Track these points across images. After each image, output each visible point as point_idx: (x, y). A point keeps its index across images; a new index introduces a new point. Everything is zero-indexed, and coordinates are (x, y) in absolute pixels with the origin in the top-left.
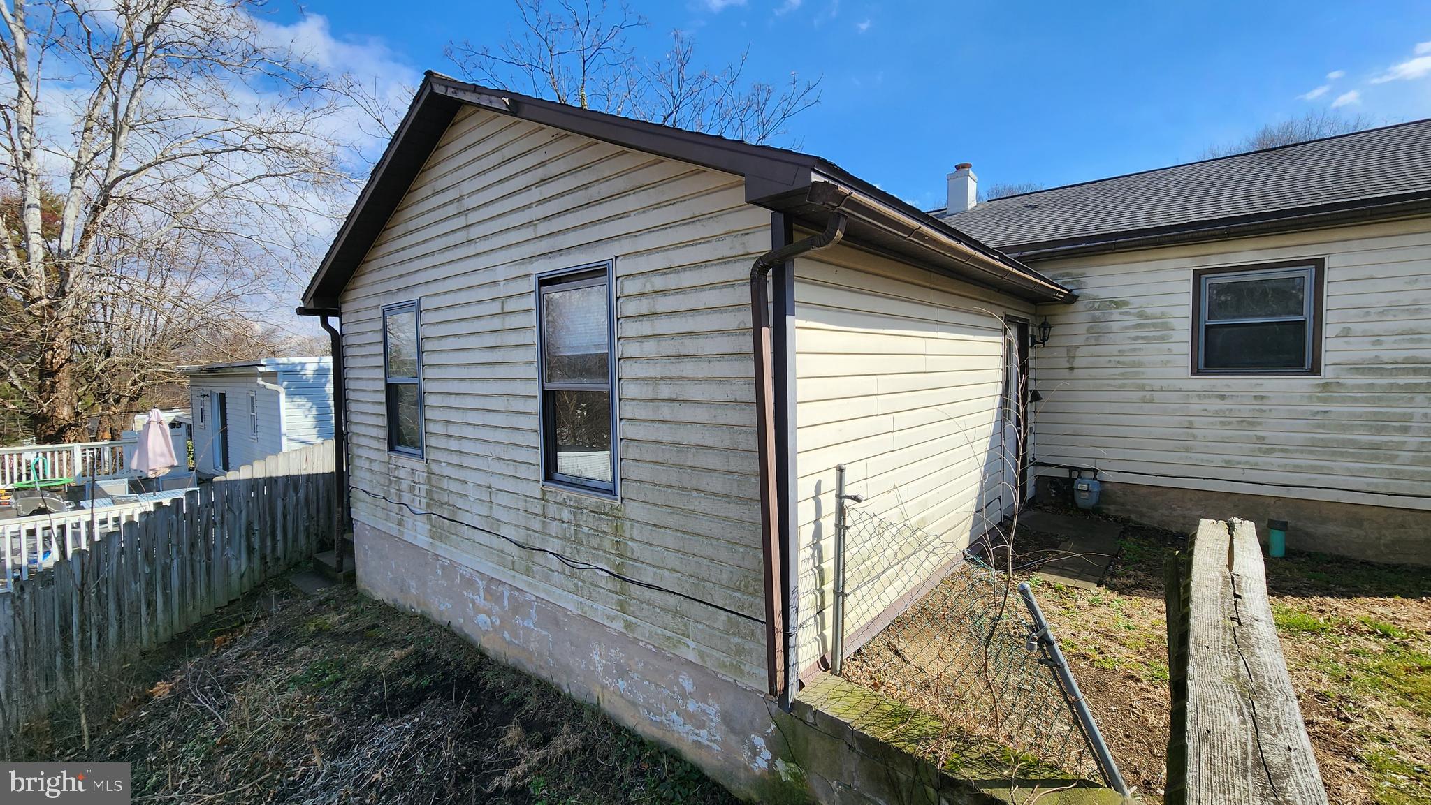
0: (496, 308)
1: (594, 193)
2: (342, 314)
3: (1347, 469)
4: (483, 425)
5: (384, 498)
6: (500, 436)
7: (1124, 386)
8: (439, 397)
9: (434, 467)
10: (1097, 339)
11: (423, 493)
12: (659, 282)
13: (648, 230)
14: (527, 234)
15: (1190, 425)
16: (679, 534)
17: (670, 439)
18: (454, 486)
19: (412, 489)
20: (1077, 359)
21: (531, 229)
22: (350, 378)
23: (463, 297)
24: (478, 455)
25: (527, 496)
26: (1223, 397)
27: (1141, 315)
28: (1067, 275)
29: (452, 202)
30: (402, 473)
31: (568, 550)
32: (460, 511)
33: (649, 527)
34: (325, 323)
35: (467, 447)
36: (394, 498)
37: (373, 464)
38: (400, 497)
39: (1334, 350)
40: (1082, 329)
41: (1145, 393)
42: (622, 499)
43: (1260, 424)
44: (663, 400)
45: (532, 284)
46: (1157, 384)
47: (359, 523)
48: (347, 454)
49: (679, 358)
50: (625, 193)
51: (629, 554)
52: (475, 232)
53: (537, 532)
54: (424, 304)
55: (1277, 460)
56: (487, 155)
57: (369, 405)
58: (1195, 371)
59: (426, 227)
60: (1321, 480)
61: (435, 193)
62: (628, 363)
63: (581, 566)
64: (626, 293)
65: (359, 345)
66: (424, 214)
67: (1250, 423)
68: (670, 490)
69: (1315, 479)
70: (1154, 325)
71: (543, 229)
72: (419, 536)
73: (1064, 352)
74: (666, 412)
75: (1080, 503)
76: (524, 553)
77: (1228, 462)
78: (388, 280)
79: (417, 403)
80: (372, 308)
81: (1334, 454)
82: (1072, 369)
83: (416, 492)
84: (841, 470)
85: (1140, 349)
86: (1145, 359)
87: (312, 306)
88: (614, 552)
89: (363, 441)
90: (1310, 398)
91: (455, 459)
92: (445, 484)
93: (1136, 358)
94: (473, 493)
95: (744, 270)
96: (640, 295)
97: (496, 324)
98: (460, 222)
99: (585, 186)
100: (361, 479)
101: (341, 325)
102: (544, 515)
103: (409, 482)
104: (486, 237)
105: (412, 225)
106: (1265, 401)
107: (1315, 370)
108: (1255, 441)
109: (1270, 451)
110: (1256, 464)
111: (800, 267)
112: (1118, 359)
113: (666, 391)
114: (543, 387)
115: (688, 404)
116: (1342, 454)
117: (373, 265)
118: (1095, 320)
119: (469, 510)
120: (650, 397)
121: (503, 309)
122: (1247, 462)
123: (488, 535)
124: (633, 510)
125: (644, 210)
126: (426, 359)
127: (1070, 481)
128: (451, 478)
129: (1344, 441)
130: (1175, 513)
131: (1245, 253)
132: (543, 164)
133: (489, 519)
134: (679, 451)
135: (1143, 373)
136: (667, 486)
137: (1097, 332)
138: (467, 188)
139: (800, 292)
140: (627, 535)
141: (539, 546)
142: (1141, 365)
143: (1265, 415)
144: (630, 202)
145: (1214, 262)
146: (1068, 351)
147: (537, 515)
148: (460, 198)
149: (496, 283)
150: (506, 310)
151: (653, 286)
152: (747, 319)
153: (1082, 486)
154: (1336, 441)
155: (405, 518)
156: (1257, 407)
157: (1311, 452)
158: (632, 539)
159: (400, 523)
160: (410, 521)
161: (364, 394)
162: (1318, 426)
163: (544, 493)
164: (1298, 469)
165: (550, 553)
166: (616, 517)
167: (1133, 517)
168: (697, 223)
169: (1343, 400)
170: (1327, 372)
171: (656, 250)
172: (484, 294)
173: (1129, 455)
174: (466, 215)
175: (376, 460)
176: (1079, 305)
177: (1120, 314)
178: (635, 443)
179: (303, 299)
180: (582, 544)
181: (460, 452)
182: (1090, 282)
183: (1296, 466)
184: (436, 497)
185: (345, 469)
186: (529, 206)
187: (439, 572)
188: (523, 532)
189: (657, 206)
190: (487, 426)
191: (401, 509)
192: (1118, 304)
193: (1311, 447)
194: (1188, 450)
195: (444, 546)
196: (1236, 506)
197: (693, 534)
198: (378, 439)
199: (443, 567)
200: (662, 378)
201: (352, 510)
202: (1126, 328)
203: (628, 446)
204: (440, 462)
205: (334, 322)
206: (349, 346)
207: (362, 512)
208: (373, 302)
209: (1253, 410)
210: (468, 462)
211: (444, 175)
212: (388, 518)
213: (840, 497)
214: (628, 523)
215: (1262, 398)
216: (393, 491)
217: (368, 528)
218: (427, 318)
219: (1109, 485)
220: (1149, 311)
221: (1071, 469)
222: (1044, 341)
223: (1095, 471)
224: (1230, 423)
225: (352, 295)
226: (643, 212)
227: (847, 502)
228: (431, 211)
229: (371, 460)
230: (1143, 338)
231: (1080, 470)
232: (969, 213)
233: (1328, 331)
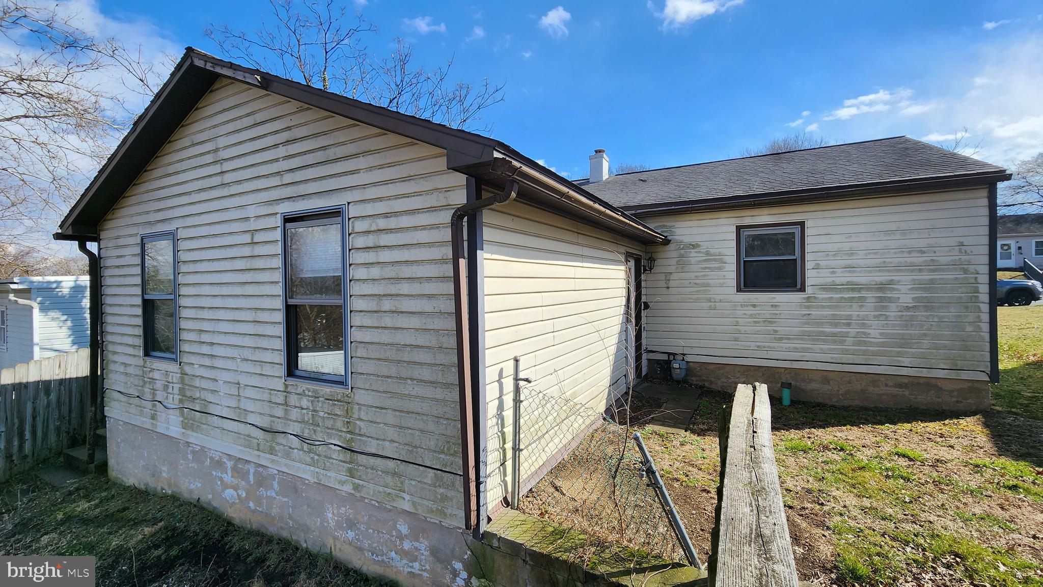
0: (247, 238)
1: (331, 153)
2: (101, 240)
3: (821, 349)
4: (233, 333)
5: (138, 397)
6: (248, 342)
7: (698, 299)
8: (193, 311)
9: (188, 369)
10: (683, 268)
11: (176, 391)
12: (382, 223)
13: (374, 184)
14: (275, 181)
15: (737, 324)
16: (397, 413)
17: (390, 341)
18: (205, 384)
19: (166, 388)
20: (671, 281)
21: (278, 178)
22: (107, 295)
23: (217, 229)
24: (228, 358)
25: (271, 390)
26: (754, 306)
27: (708, 254)
28: (664, 226)
29: (209, 152)
30: (156, 375)
31: (306, 431)
32: (211, 404)
33: (374, 409)
34: (83, 248)
35: (217, 351)
36: (148, 396)
37: (128, 368)
38: (154, 395)
39: (812, 277)
40: (674, 262)
41: (710, 304)
42: (352, 388)
43: (775, 322)
44: (385, 312)
45: (278, 221)
46: (718, 298)
47: (112, 420)
48: (102, 360)
49: (398, 280)
50: (356, 155)
51: (357, 431)
52: (228, 178)
53: (279, 418)
54: (181, 234)
55: (785, 345)
56: (241, 118)
57: (126, 318)
58: (739, 290)
59: (184, 171)
60: (809, 356)
61: (194, 145)
62: (358, 283)
63: (317, 443)
64: (356, 230)
65: (118, 267)
66: (182, 160)
67: (770, 322)
68: (390, 380)
69: (805, 356)
70: (715, 260)
71: (288, 178)
72: (171, 427)
73: (662, 277)
74: (388, 321)
75: (675, 376)
76: (269, 436)
77: (758, 347)
78: (148, 213)
79: (173, 315)
80: (131, 236)
81: (814, 340)
82: (668, 288)
83: (170, 390)
84: (517, 361)
85: (707, 275)
86: (711, 282)
87: (70, 232)
88: (345, 430)
89: (119, 349)
90: (800, 305)
91: (207, 362)
92: (197, 383)
93: (705, 281)
94: (223, 389)
95: (446, 217)
96: (368, 232)
97: (247, 251)
98: (217, 169)
99: (324, 148)
100: (115, 381)
101: (100, 249)
102: (286, 404)
103: (163, 382)
104: (239, 182)
105: (171, 169)
106: (777, 308)
107: (802, 289)
108: (772, 333)
109: (781, 339)
110: (774, 348)
111: (487, 216)
112: (695, 281)
113: (387, 305)
114: (286, 302)
115: (405, 314)
116: (818, 340)
117: (133, 200)
118: (682, 256)
119: (219, 403)
120: (375, 309)
121: (252, 239)
122: (768, 347)
123: (236, 423)
124: (361, 397)
125: (371, 169)
126: (181, 279)
127: (668, 362)
128: (203, 377)
129: (819, 332)
130: (730, 381)
131: (764, 217)
132: (289, 128)
133: (237, 410)
134: (397, 350)
135: (710, 291)
136: (388, 377)
137: (682, 263)
138: (221, 142)
139: (487, 234)
140: (356, 416)
141: (281, 429)
142: (708, 285)
143: (777, 316)
144: (361, 163)
145: (747, 221)
146: (666, 276)
147: (279, 404)
148: (217, 150)
149: (247, 219)
150: (255, 241)
151: (377, 226)
152: (448, 252)
153: (676, 366)
154: (814, 332)
155: (158, 413)
156: (773, 312)
157: (802, 339)
158: (360, 419)
159: (153, 417)
160: (164, 415)
161: (121, 308)
162: (805, 323)
163: (286, 386)
164: (796, 350)
165: (291, 434)
166: (347, 402)
167: (706, 384)
168: (412, 181)
169: (818, 307)
170: (809, 290)
171: (380, 199)
172: (236, 227)
173: (703, 343)
174: (221, 164)
175: (131, 365)
176: (672, 246)
177: (696, 252)
178: (363, 345)
179: (61, 226)
180: (318, 426)
181: (212, 356)
182: (678, 231)
183: (795, 348)
184: (188, 394)
185: (99, 373)
186: (277, 160)
187: (190, 457)
188: (268, 419)
189: (381, 167)
190: (237, 334)
191: (154, 406)
192: (695, 246)
193: (801, 336)
194: (736, 340)
195: (195, 434)
196: (763, 375)
197: (408, 412)
198: (134, 346)
199: (194, 452)
200: (384, 295)
201: (106, 408)
202: (699, 261)
203: (357, 347)
204: (193, 364)
205: (92, 247)
206: (107, 267)
207: (115, 410)
208: (133, 230)
209: (771, 313)
210: (218, 363)
211: (202, 131)
212: (142, 414)
213: (517, 379)
214: (356, 407)
215: (776, 306)
216: (146, 390)
217: (122, 423)
218: (183, 245)
219: (691, 364)
220: (712, 251)
221: (669, 354)
222: (651, 269)
223: (684, 355)
224: (759, 322)
225: (110, 224)
226: (370, 171)
227: (522, 383)
228: (189, 158)
229: (126, 365)
230: (709, 268)
231: (674, 354)
232: (604, 182)
233: (809, 265)
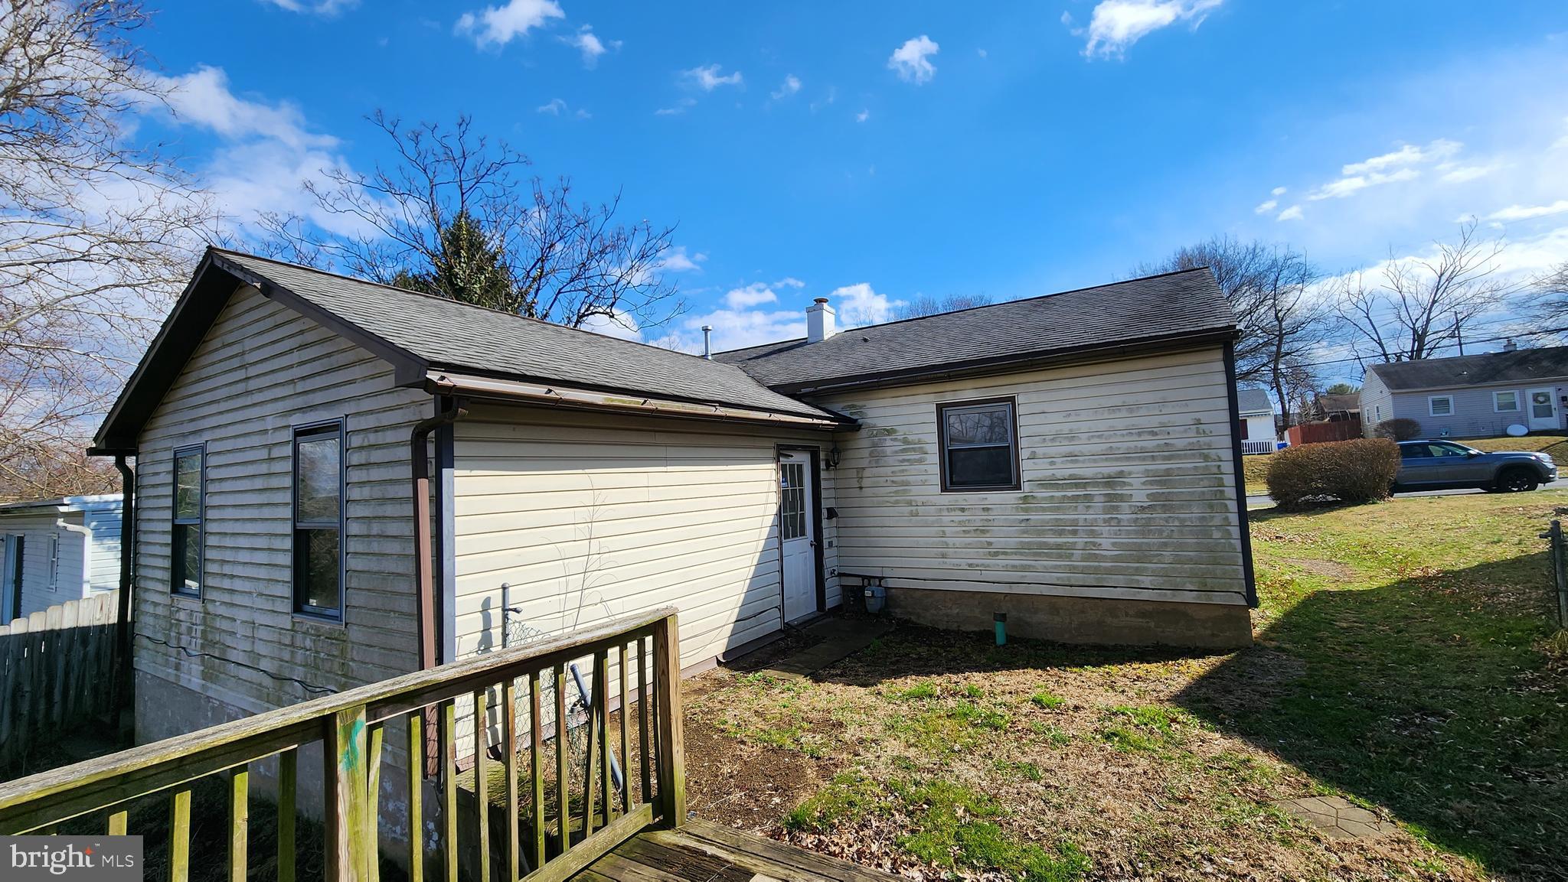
0: (263, 454)
1: (335, 361)
2: (139, 453)
3: (1045, 567)
4: (251, 563)
5: (165, 643)
6: (262, 573)
7: (897, 502)
8: (217, 537)
9: (210, 608)
10: (877, 461)
11: (199, 634)
12: (373, 438)
13: (367, 396)
14: (288, 390)
15: (944, 535)
16: (382, 651)
17: (376, 569)
18: (225, 625)
19: (190, 630)
20: (864, 480)
21: (292, 386)
22: (142, 520)
23: (241, 443)
24: (246, 592)
25: (282, 629)
26: (963, 510)
27: (905, 441)
28: (853, 406)
29: (236, 356)
30: (182, 616)
31: (309, 676)
32: (229, 649)
33: (364, 647)
34: (120, 464)
35: (238, 585)
36: (173, 643)
37: (157, 608)
38: (179, 640)
39: (1029, 470)
40: (866, 453)
41: (913, 508)
42: (346, 624)
43: (988, 531)
44: (374, 536)
45: (288, 435)
46: (920, 499)
47: (141, 673)
48: (134, 599)
49: (384, 501)
50: (352, 364)
51: (350, 674)
52: (253, 384)
53: (287, 662)
54: (211, 448)
55: (1001, 562)
56: (265, 318)
57: (158, 547)
58: (944, 489)
59: (215, 376)
60: (1030, 576)
61: (224, 346)
62: (353, 504)
63: (318, 690)
64: (353, 445)
65: (153, 486)
66: (213, 364)
67: (983, 531)
68: (376, 613)
69: (1026, 576)
70: (914, 449)
71: (300, 387)
72: (193, 679)
73: (853, 473)
74: (376, 547)
75: (868, 607)
76: (278, 683)
77: (970, 565)
78: (182, 423)
79: (202, 546)
80: (166, 449)
81: (1035, 554)
82: (861, 488)
83: (193, 634)
84: (504, 588)
85: (906, 470)
86: (910, 478)
87: (103, 446)
88: (340, 673)
89: (151, 585)
90: (1017, 508)
91: (227, 598)
92: (218, 623)
93: (904, 478)
94: (241, 630)
95: (406, 434)
96: (361, 448)
97: (264, 468)
98: (241, 374)
99: (329, 355)
100: (148, 626)
101: (138, 465)
102: (292, 645)
103: (188, 624)
104: (260, 390)
105: (204, 373)
106: (990, 512)
107: (1018, 487)
108: (986, 546)
109: (996, 554)
110: (988, 566)
111: (459, 431)
112: (892, 479)
113: (376, 529)
114: (295, 526)
115: (390, 539)
116: (1039, 554)
117: (170, 407)
118: (874, 445)
119: (235, 646)
120: (366, 533)
121: (269, 454)
122: (983, 565)
123: (250, 670)
124: (355, 634)
125: (365, 379)
126: (210, 501)
127: (862, 588)
128: (224, 617)
129: (1040, 542)
130: (941, 613)
131: (968, 391)
132: (302, 332)
133: (252, 655)
134: (383, 579)
135: (910, 490)
136: (376, 610)
137: (877, 457)
138: (249, 344)
139: (459, 449)
140: (349, 657)
141: (288, 676)
142: (907, 484)
143: (990, 524)
144: (357, 372)
145: (949, 398)
146: (858, 472)
147: (286, 645)
148: (243, 353)
149: (266, 431)
150: (272, 456)
151: (369, 441)
152: (407, 472)
153: (868, 593)
154: (1035, 543)
155: (182, 662)
156: (985, 517)
157: (1021, 554)
158: (353, 660)
159: (177, 667)
160: (186, 664)
161: (154, 536)
162: (1024, 532)
163: (294, 623)
164: (1015, 568)
165: (296, 681)
166: (340, 639)
167: (913, 618)
168: (395, 394)
169: (1037, 510)
170: (1026, 487)
171: (371, 412)
172: (256, 441)
173: (914, 562)
174: (246, 368)
175: (160, 604)
176: (863, 433)
177: (891, 440)
178: (356, 574)
179: (95, 439)
180: (318, 669)
181: (233, 590)
182: (870, 413)
183: (1013, 566)
184: (210, 637)
185: (129, 619)
186: (292, 366)
187: (209, 714)
188: (276, 663)
189: (373, 377)
190: (254, 564)
191: (179, 653)
192: (890, 432)
193: (1022, 549)
194: (944, 556)
195: (214, 686)
196: (979, 603)
197: (391, 650)
198: (162, 581)
199: (213, 709)
200: (374, 518)
201: (135, 659)
202: (896, 452)
203: (351, 577)
204: (215, 601)
205: (131, 462)
206: (144, 487)
207: (145, 662)
208: (168, 443)
209: (983, 520)
210: (238, 599)
211: (231, 331)
212: (167, 664)
213: (505, 610)
214: (350, 645)
215: (988, 509)
216: (173, 634)
217: (149, 677)
218: (212, 461)
219: (893, 590)
220: (910, 438)
221: (864, 577)
222: (836, 464)
223: (881, 579)
224: (969, 532)
225: (150, 435)
226: (364, 381)
227: (511, 614)
228: (221, 361)
229: (156, 604)
230: (908, 460)
231: (870, 578)
232: (827, 343)
233: (1024, 454)
